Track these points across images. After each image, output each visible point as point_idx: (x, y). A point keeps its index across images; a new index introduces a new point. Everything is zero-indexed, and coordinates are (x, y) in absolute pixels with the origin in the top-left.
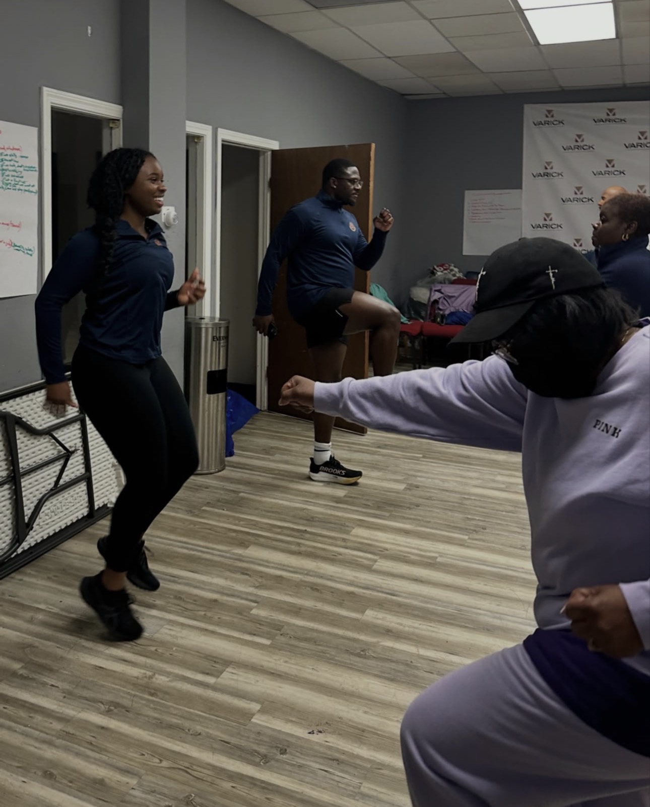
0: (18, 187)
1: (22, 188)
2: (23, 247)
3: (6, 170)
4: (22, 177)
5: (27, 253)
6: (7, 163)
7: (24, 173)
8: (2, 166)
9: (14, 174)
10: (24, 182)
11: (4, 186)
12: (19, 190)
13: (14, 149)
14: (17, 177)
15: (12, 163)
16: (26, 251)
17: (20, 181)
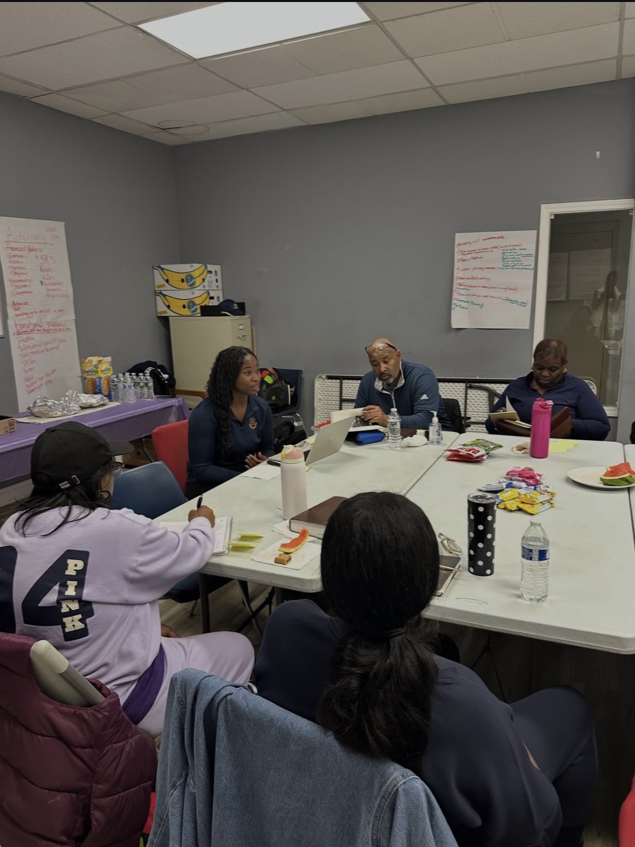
0: (516, 267)
1: (519, 267)
2: (517, 301)
3: (506, 258)
4: (520, 261)
5: (521, 305)
6: (507, 254)
7: (522, 259)
8: (503, 256)
9: (513, 260)
10: (522, 264)
11: (504, 268)
12: (517, 268)
13: (514, 246)
14: (516, 261)
15: (512, 254)
16: (520, 304)
17: (518, 264)
